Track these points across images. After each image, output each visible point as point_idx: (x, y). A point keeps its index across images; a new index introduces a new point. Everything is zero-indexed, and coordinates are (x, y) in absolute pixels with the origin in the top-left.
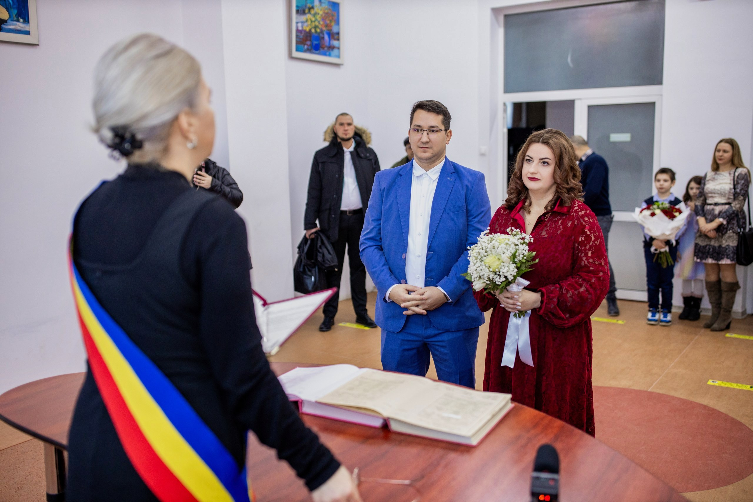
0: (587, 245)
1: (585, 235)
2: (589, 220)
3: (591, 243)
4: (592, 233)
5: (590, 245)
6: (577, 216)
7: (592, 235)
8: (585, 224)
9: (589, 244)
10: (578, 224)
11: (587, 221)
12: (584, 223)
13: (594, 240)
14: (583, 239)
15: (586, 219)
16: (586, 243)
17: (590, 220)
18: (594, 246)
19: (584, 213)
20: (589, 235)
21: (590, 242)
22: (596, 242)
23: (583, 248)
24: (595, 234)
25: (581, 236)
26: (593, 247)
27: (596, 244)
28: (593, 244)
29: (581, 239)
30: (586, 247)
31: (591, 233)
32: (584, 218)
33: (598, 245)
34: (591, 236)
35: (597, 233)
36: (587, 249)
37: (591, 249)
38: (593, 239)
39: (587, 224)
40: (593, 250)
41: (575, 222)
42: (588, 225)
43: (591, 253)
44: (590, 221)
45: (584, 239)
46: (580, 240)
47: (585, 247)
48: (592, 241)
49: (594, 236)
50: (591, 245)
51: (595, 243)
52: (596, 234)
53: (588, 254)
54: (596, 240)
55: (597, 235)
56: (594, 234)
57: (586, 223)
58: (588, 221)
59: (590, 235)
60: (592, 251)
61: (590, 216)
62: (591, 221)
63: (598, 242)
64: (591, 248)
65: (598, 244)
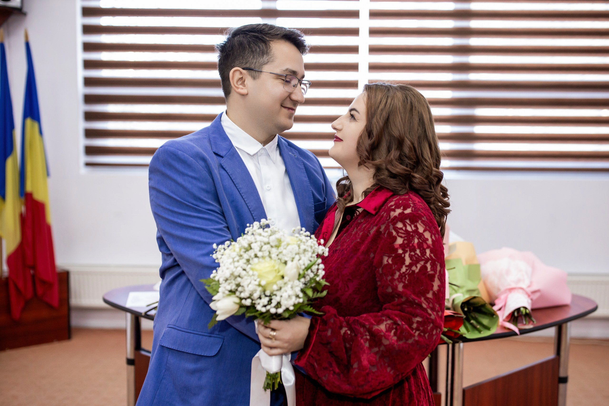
0: (395, 273)
1: (393, 255)
2: (404, 228)
3: (404, 269)
4: (407, 251)
5: (400, 273)
6: (387, 217)
7: (407, 255)
8: (396, 235)
9: (399, 270)
10: (385, 233)
11: (401, 229)
12: (394, 233)
13: (410, 263)
14: (390, 262)
15: (400, 225)
16: (394, 268)
17: (405, 226)
18: (408, 274)
19: (400, 214)
20: (401, 254)
21: (402, 267)
22: (414, 268)
23: (389, 278)
24: (413, 253)
25: (388, 256)
26: (407, 276)
27: (414, 271)
28: (408, 271)
29: (387, 261)
30: (394, 276)
31: (405, 252)
32: (396, 223)
33: (418, 273)
34: (405, 256)
35: (418, 252)
36: (395, 280)
37: (403, 280)
38: (408, 261)
39: (400, 234)
40: (406, 282)
41: (380, 228)
42: (401, 237)
43: (404, 287)
44: (406, 231)
45: (392, 261)
46: (385, 262)
47: (393, 274)
48: (406, 266)
49: (411, 257)
50: (403, 273)
51: (411, 269)
52: (416, 254)
53: (397, 286)
54: (414, 262)
55: (418, 255)
56: (410, 252)
57: (398, 232)
58: (403, 230)
59: (403, 256)
60: (404, 283)
61: (408, 221)
62: (409, 228)
63: (417, 267)
64: (404, 278)
65: (417, 271)
